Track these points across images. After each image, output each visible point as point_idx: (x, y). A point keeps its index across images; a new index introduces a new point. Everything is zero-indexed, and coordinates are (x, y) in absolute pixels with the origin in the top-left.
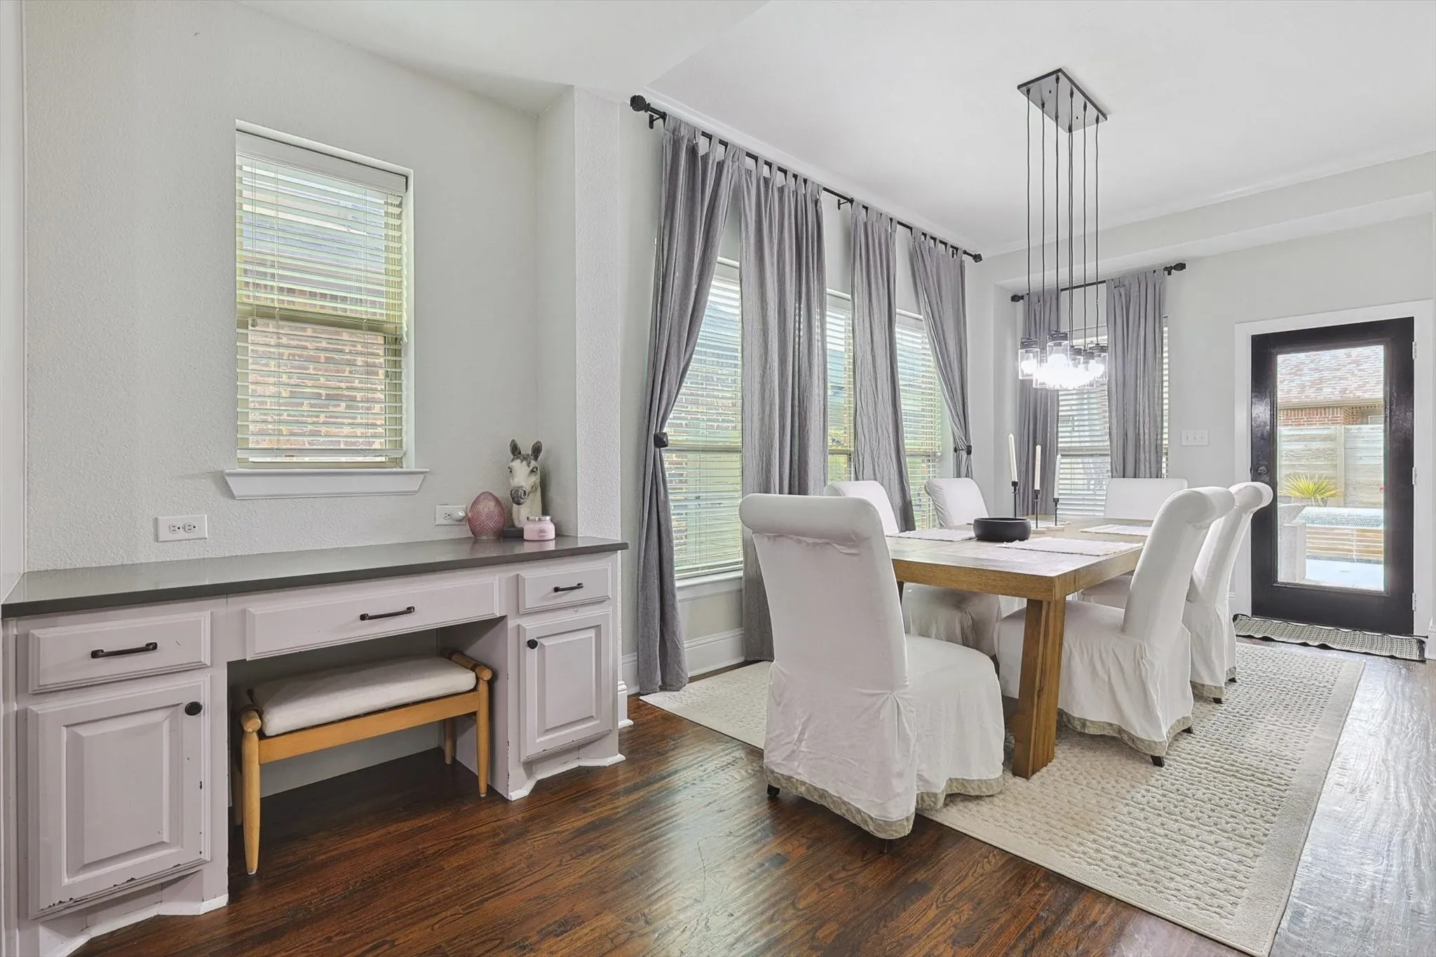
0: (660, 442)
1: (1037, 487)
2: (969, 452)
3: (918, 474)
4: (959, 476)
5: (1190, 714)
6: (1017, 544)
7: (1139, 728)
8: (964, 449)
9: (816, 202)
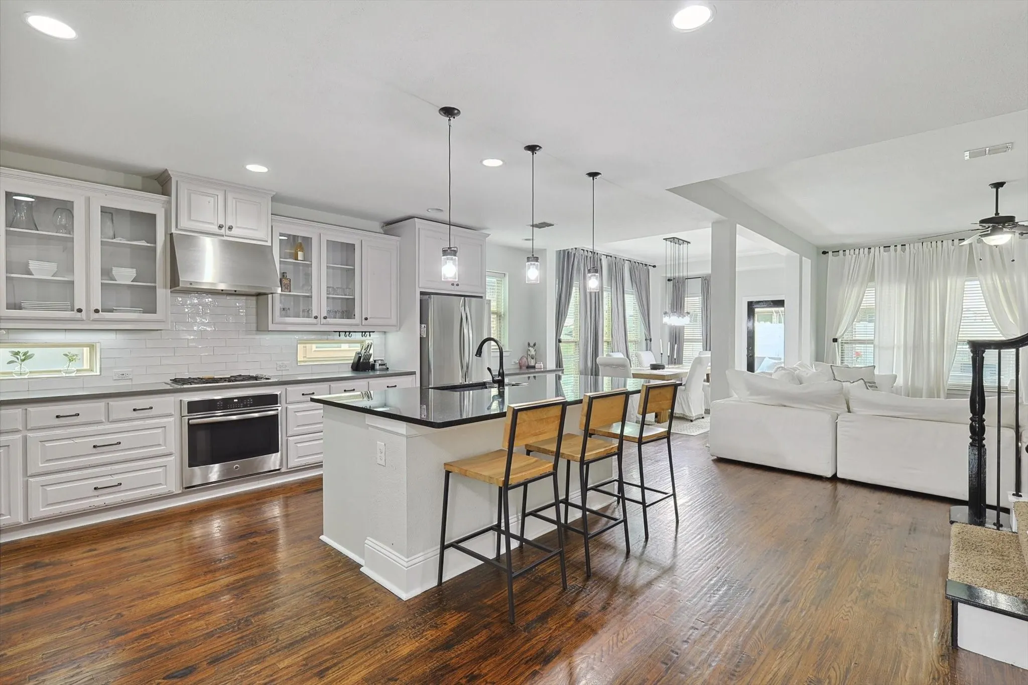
0: (560, 341)
1: (675, 357)
2: (651, 341)
3: (632, 349)
4: (647, 350)
5: (703, 413)
6: (661, 370)
7: (687, 413)
8: (649, 340)
9: (601, 260)
